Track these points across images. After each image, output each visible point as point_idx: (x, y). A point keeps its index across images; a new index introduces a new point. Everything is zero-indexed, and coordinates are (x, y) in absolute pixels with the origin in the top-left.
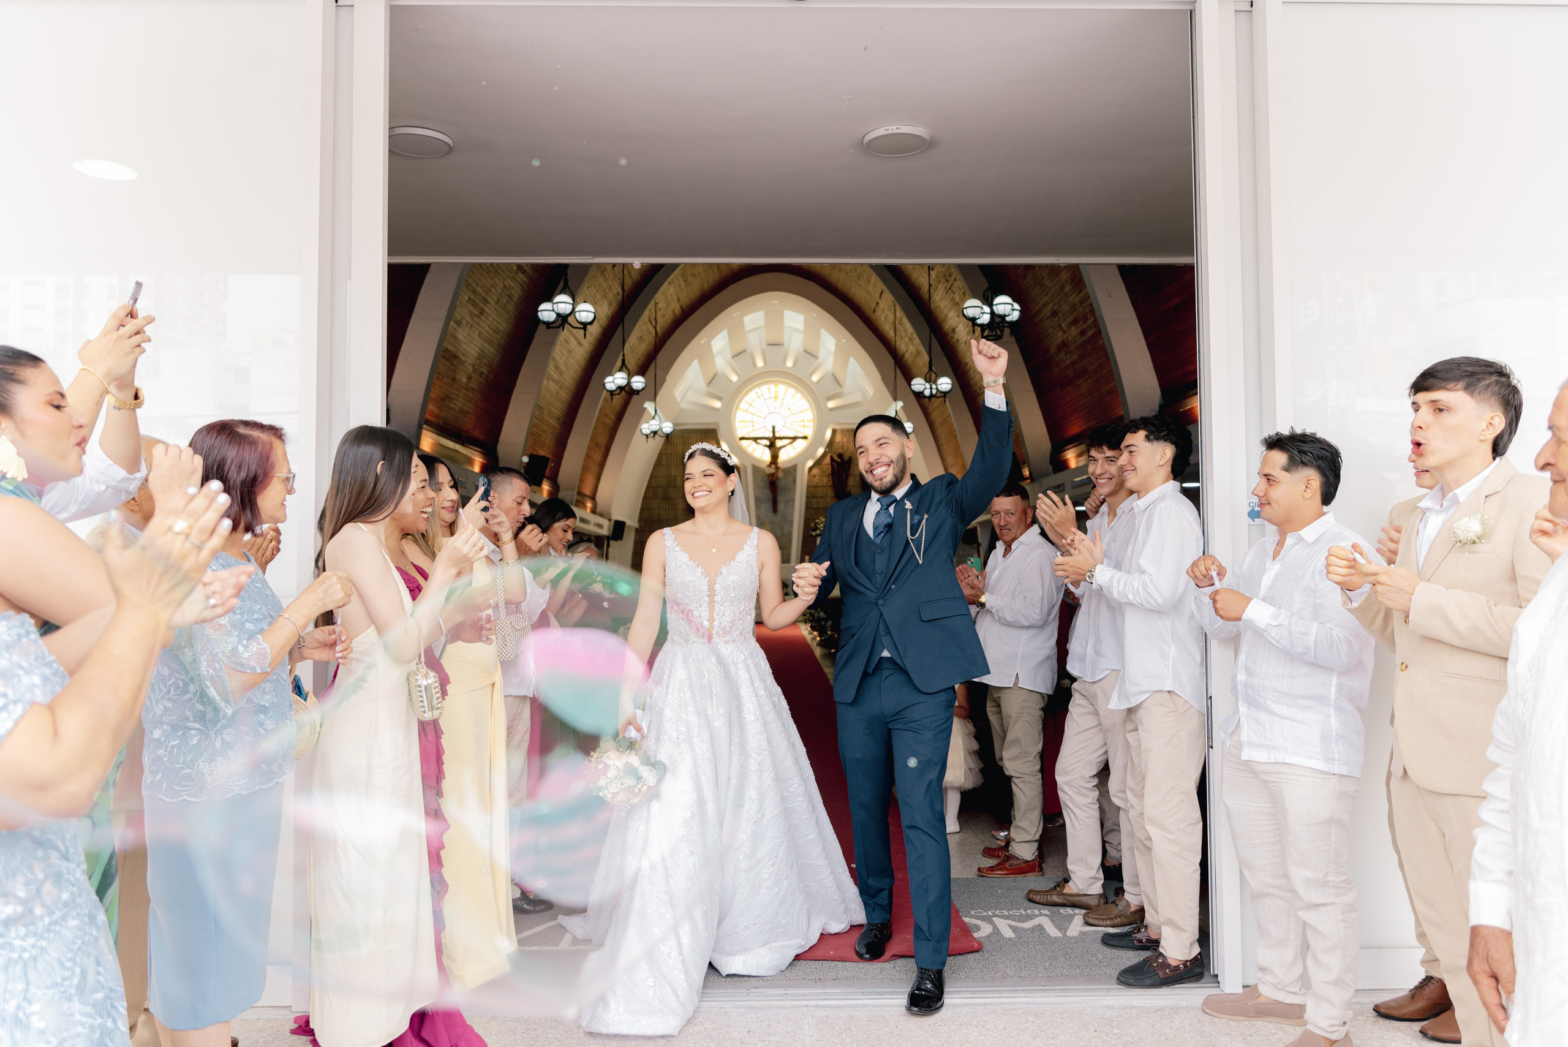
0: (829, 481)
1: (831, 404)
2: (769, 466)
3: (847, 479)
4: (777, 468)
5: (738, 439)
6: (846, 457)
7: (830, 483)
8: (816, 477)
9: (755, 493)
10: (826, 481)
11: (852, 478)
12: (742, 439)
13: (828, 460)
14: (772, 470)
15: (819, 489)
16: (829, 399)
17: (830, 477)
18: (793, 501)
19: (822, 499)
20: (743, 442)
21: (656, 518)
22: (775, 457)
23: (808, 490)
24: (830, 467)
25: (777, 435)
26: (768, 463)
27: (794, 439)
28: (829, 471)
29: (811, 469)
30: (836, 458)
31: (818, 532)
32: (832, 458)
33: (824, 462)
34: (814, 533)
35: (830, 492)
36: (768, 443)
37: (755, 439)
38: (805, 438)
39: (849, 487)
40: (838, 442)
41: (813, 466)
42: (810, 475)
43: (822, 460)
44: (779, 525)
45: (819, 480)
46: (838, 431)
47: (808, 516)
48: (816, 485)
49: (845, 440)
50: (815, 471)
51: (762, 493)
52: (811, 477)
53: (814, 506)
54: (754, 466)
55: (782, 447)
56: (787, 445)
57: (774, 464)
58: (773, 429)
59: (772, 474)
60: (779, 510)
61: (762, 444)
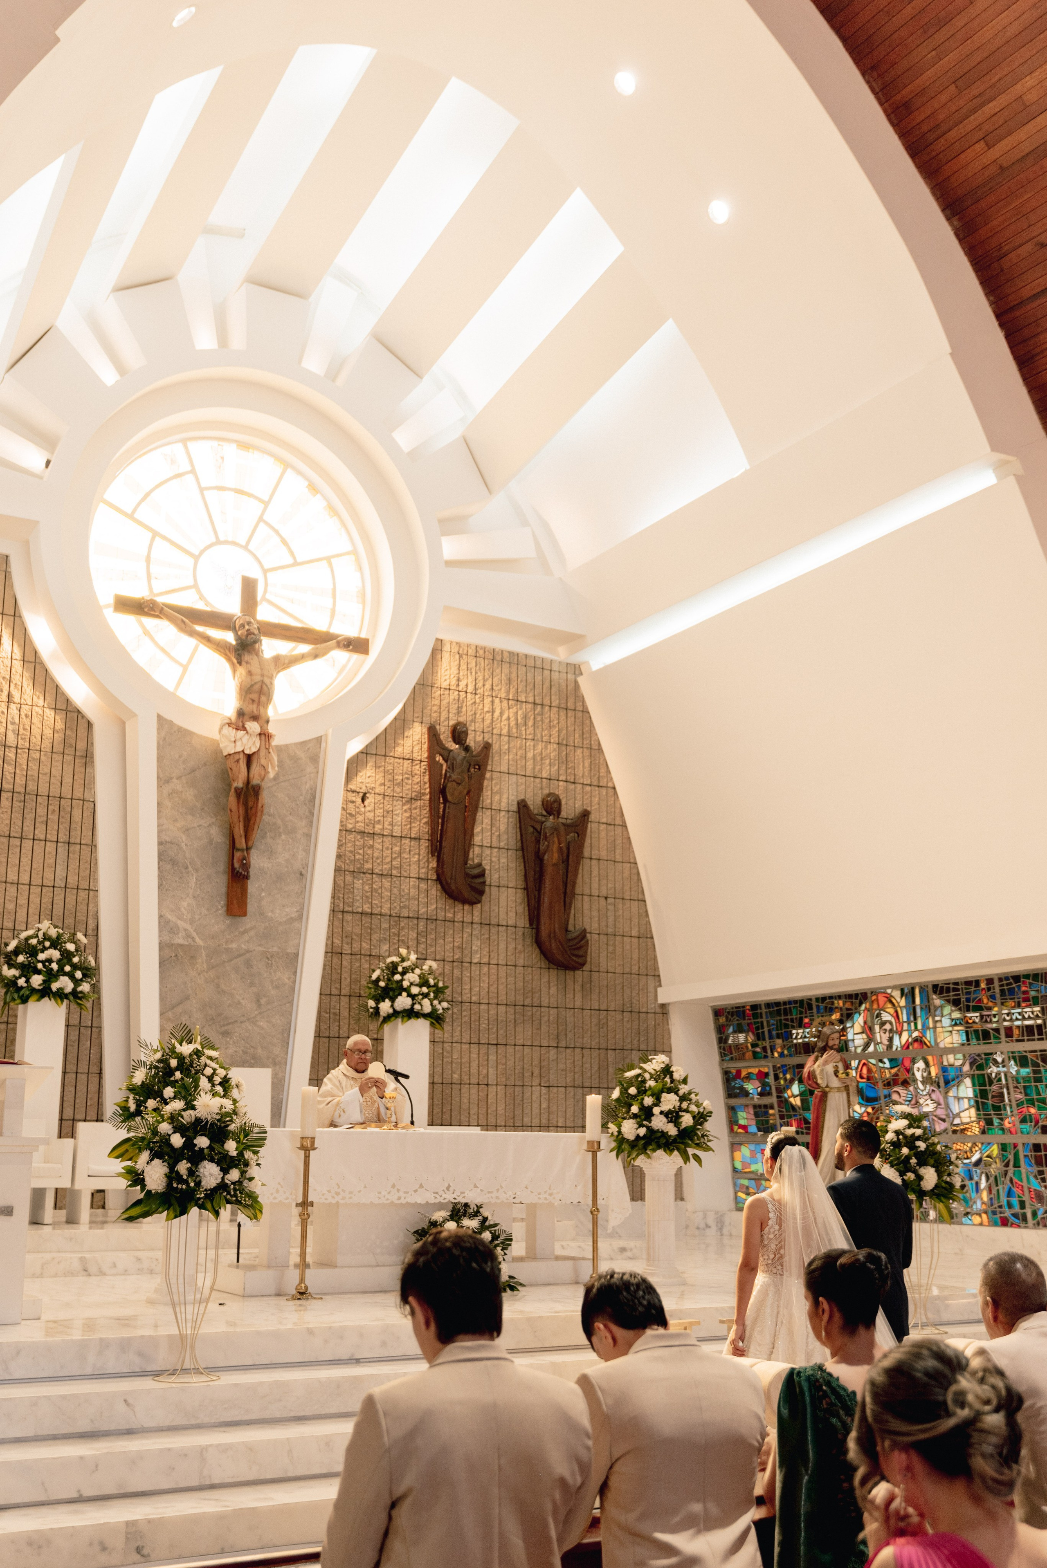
0: (411, 819)
1: (451, 546)
4: (265, 737)
5: (110, 604)
7: (421, 826)
8: (371, 800)
9: (160, 830)
10: (408, 816)
11: (487, 821)
12: (122, 605)
13: (415, 742)
14: (250, 744)
15: (378, 843)
16: (446, 525)
18: (303, 875)
19: (386, 883)
20: (122, 619)
22: (257, 697)
23: (340, 844)
25: (265, 614)
27: (320, 641)
29: (354, 765)
31: (403, 1002)
32: (433, 733)
33: (399, 751)
34: (385, 1007)
35: (418, 860)
37: (183, 618)
38: (358, 646)
39: (477, 850)
40: (445, 685)
41: (365, 753)
42: (352, 786)
43: (390, 742)
44: (248, 964)
45: (379, 812)
46: (447, 648)
47: (337, 942)
48: (369, 830)
49: (468, 682)
50: (367, 777)
51: (187, 831)
52: (352, 797)
53: (358, 907)
54: (161, 722)
55: (282, 663)
56: (302, 658)
57: (255, 718)
58: (249, 588)
59: (249, 758)
60: (251, 907)
61: (207, 640)
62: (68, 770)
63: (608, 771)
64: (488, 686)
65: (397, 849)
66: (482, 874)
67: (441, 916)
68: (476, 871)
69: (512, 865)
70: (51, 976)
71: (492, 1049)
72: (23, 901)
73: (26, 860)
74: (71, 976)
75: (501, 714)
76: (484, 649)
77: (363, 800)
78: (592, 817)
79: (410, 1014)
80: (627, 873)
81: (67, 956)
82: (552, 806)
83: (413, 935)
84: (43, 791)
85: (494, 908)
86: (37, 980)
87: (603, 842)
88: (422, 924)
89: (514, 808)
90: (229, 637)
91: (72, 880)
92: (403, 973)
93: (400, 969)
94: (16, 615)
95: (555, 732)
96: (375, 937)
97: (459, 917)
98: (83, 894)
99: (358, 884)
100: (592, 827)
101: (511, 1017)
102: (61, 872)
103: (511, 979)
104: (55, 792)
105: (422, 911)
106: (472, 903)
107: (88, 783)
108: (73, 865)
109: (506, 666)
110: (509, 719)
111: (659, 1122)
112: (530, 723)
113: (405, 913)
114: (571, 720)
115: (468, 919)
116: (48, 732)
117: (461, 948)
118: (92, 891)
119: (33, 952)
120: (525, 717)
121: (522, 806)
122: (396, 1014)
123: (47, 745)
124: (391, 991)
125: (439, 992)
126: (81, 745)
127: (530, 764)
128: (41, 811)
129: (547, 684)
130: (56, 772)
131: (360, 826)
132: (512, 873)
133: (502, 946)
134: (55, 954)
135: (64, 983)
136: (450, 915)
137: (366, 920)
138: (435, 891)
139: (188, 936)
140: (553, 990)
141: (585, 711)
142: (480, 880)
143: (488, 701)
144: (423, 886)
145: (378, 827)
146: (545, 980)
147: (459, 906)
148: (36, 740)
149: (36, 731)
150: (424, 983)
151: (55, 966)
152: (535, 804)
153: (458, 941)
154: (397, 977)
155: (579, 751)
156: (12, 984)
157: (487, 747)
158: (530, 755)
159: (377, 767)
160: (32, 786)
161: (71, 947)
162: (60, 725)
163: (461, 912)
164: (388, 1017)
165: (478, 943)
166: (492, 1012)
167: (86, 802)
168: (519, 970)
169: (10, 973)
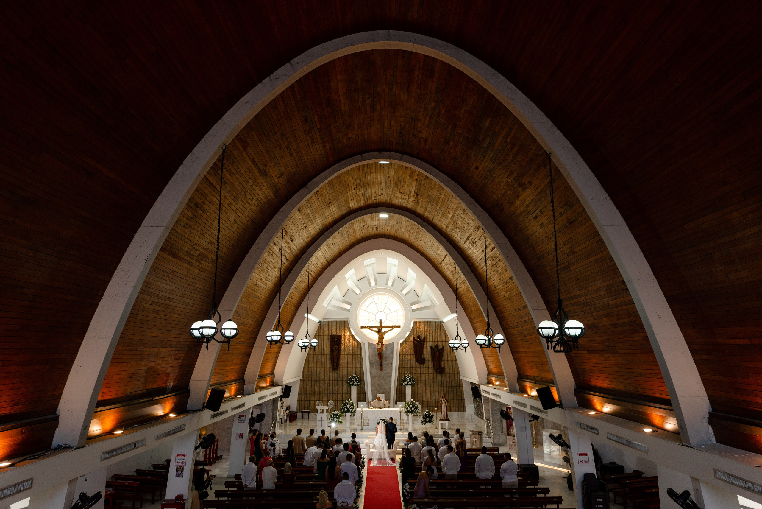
1: (414, 307)
2: (378, 344)
3: (422, 350)
4: (383, 345)
5: (360, 327)
6: (422, 338)
7: (413, 353)
8: (405, 349)
9: (370, 359)
10: (411, 351)
11: (426, 350)
12: (362, 327)
13: (411, 339)
14: (380, 346)
15: (407, 356)
16: (412, 304)
17: (413, 349)
18: (392, 364)
19: (408, 362)
22: (381, 339)
23: (400, 357)
24: (413, 343)
25: (383, 325)
27: (393, 327)
28: (413, 345)
29: (402, 344)
30: (416, 338)
31: (406, 383)
32: (414, 337)
34: (404, 384)
35: (413, 358)
37: (370, 328)
38: (399, 327)
40: (417, 329)
41: (404, 341)
42: (402, 347)
43: (408, 339)
44: (384, 378)
45: (407, 351)
46: (417, 322)
47: (400, 372)
48: (405, 354)
49: (421, 327)
50: (404, 346)
51: (373, 359)
52: (402, 349)
53: (404, 366)
54: (369, 343)
55: (386, 332)
56: (389, 331)
57: (381, 342)
58: (381, 321)
59: (380, 349)
60: (384, 369)
61: (374, 331)
62: (358, 350)
63: (449, 339)
64: (425, 328)
65: (410, 357)
66: (424, 359)
67: (418, 366)
69: (431, 357)
70: (354, 382)
71: (428, 387)
72: (353, 370)
73: (353, 364)
74: (357, 382)
75: (428, 332)
76: (425, 321)
78: (445, 347)
80: (453, 356)
81: (356, 379)
82: (437, 346)
83: (413, 370)
84: (355, 354)
85: (428, 364)
86: (352, 383)
87: (448, 351)
88: (415, 368)
90: (376, 329)
93: (406, 377)
94: (350, 329)
95: (438, 333)
96: (407, 371)
98: (361, 368)
99: (403, 363)
100: (445, 349)
101: (431, 382)
102: (358, 365)
103: (431, 376)
104: (357, 354)
105: (414, 366)
106: (424, 364)
107: (361, 352)
108: (360, 364)
109: (428, 323)
111: (409, 409)
112: (433, 333)
113: (412, 367)
114: (441, 330)
115: (423, 367)
116: (355, 345)
118: (362, 368)
119: (352, 379)
120: (432, 331)
121: (431, 347)
122: (406, 385)
123: (355, 347)
124: (405, 381)
125: (413, 381)
126: (360, 347)
127: (434, 339)
128: (355, 357)
129: (436, 325)
130: (357, 351)
131: (403, 354)
132: (431, 358)
133: (429, 371)
134: (354, 379)
135: (356, 383)
137: (405, 368)
139: (375, 374)
140: (439, 377)
141: (444, 329)
143: (425, 331)
144: (415, 362)
146: (437, 376)
147: (421, 365)
148: (354, 347)
149: (353, 345)
150: (410, 379)
152: (434, 347)
153: (421, 370)
154: (406, 379)
155: (443, 336)
156: (349, 383)
157: (425, 338)
158: (433, 338)
159: (406, 344)
160: (353, 354)
161: (357, 378)
162: (357, 344)
163: (421, 366)
164: (404, 385)
165: (424, 371)
166: (428, 381)
167: (361, 355)
168: (433, 374)
169: (349, 382)
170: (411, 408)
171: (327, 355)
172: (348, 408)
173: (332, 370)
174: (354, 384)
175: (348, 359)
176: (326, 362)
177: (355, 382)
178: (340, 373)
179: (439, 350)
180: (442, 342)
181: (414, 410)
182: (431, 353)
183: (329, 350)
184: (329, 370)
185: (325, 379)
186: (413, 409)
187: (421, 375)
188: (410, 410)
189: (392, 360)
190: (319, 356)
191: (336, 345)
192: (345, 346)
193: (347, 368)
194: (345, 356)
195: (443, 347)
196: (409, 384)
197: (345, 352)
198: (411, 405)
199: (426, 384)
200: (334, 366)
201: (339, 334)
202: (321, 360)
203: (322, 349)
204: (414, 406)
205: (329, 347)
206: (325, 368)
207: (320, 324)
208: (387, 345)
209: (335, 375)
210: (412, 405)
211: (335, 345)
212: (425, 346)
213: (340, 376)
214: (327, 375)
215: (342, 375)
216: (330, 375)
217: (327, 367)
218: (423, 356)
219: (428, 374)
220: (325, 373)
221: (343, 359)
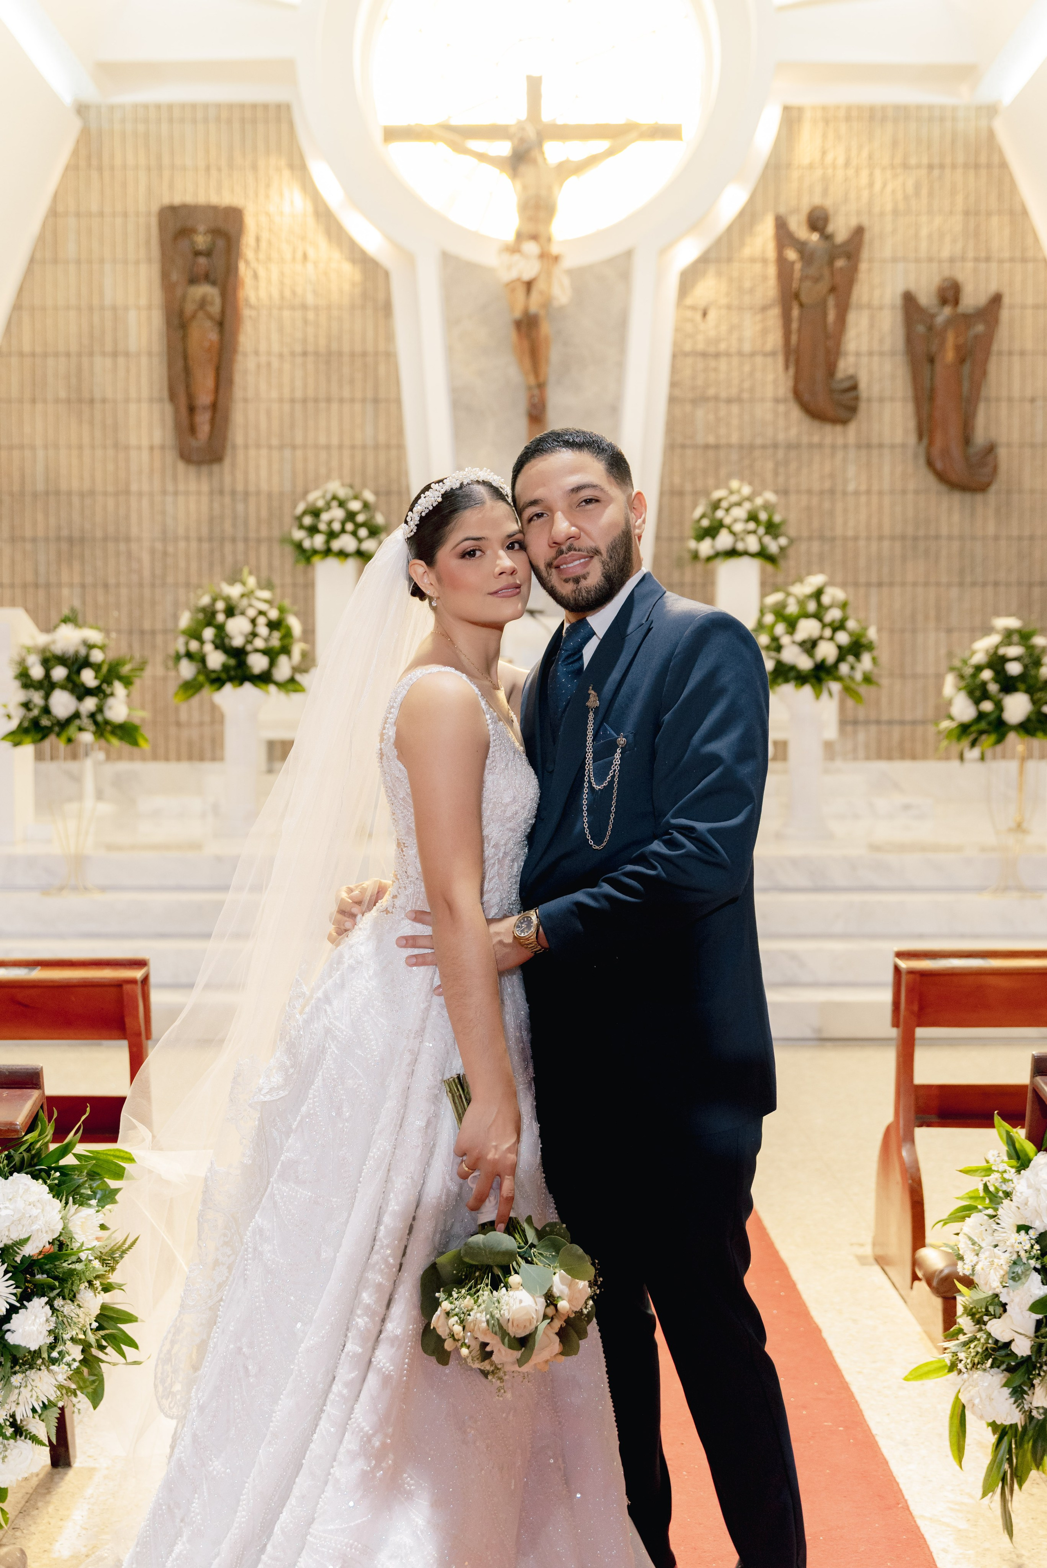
0: (764, 332)
2: (514, 249)
3: (842, 320)
4: (549, 259)
5: (378, 136)
6: (840, 228)
7: (774, 339)
8: (712, 315)
10: (757, 328)
12: (391, 134)
13: (762, 237)
14: (528, 268)
15: (723, 364)
17: (775, 312)
19: (735, 409)
20: (398, 150)
21: (40, 487)
22: (537, 213)
23: (674, 370)
24: (772, 271)
25: (547, 116)
26: (510, 237)
27: (620, 134)
28: (770, 288)
29: (688, 276)
31: (724, 540)
32: (781, 225)
33: (747, 252)
34: (705, 547)
35: (773, 378)
36: (504, 148)
37: (457, 137)
38: (669, 132)
39: (851, 359)
40: (806, 161)
41: (704, 260)
42: (689, 301)
45: (724, 328)
46: (808, 115)
47: (677, 480)
48: (712, 349)
49: (837, 154)
50: (706, 287)
51: (481, 374)
52: (689, 314)
53: (700, 439)
54: (447, 258)
55: (568, 170)
56: (592, 160)
57: (534, 237)
58: (534, 89)
59: (529, 285)
61: (482, 157)
62: (370, 324)
63: (1036, 240)
64: (865, 153)
65: (747, 368)
66: (854, 387)
67: (805, 440)
68: (846, 385)
69: (900, 372)
70: (332, 535)
71: (874, 591)
72: (334, 463)
73: (335, 423)
74: (354, 534)
75: (885, 185)
76: (860, 108)
77: (705, 314)
78: (1006, 300)
79: (732, 553)
81: (351, 516)
82: (950, 293)
83: (770, 465)
84: (346, 348)
86: (319, 541)
88: (781, 454)
89: (899, 301)
91: (382, 438)
92: (727, 510)
93: (724, 504)
94: (304, 167)
95: (960, 199)
96: (723, 472)
97: (828, 440)
98: (394, 453)
99: (700, 413)
101: (898, 552)
103: (898, 508)
104: (359, 349)
105: (781, 437)
106: (844, 422)
107: (390, 337)
110: (893, 192)
112: (924, 192)
113: (759, 441)
114: (983, 180)
115: (840, 441)
116: (347, 287)
117: (832, 476)
118: (401, 447)
119: (316, 513)
120: (917, 187)
121: (909, 300)
122: (717, 555)
123: (347, 298)
124: (711, 532)
125: (772, 528)
126: (381, 296)
127: (924, 245)
128: (346, 370)
129: (948, 137)
131: (700, 347)
132: (899, 382)
133: (887, 469)
134: (338, 513)
135: (347, 542)
136: (816, 439)
137: (711, 453)
138: (796, 413)
140: (956, 517)
141: (1004, 165)
142: (852, 394)
143: (864, 174)
144: (781, 408)
145: (723, 346)
146: (946, 504)
147: (828, 428)
148: (335, 297)
149: (335, 285)
150: (753, 517)
151: (337, 526)
153: (827, 469)
154: (720, 514)
155: (995, 220)
156: (299, 546)
157: (859, 232)
158: (924, 232)
159: (719, 274)
160: (335, 346)
161: (355, 506)
162: (358, 277)
163: (830, 434)
164: (709, 559)
165: (851, 471)
166: (874, 546)
167: (390, 356)
168: (910, 497)
169: (299, 535)
170: (809, 646)
171: (144, 360)
172: (238, 642)
173: (181, 466)
174: (336, 545)
175: (299, 383)
176: (133, 407)
177: (343, 531)
178: (240, 488)
179: (967, 319)
180: (983, 266)
181: (841, 659)
182: (900, 343)
183: (157, 318)
184: (157, 464)
185: (134, 531)
186: (827, 651)
187: (827, 505)
188: (805, 663)
189: (620, 380)
190: (85, 360)
191: (208, 278)
192: (276, 294)
193: (287, 453)
194: (275, 363)
195: (996, 300)
196: (746, 553)
197: (275, 337)
198: (807, 616)
199: (862, 562)
200: (193, 429)
201: (225, 198)
202: (98, 395)
203: (108, 314)
204: (839, 626)
205: (157, 297)
206: (133, 453)
207: (85, 132)
208: (577, 274)
209: (205, 500)
210: (818, 616)
211: (193, 280)
212: (862, 292)
213: (240, 507)
214: (145, 502)
215: (252, 500)
216: (169, 499)
217: (145, 442)
218: (845, 367)
219: (875, 499)
220: (134, 487)
221: (263, 387)
